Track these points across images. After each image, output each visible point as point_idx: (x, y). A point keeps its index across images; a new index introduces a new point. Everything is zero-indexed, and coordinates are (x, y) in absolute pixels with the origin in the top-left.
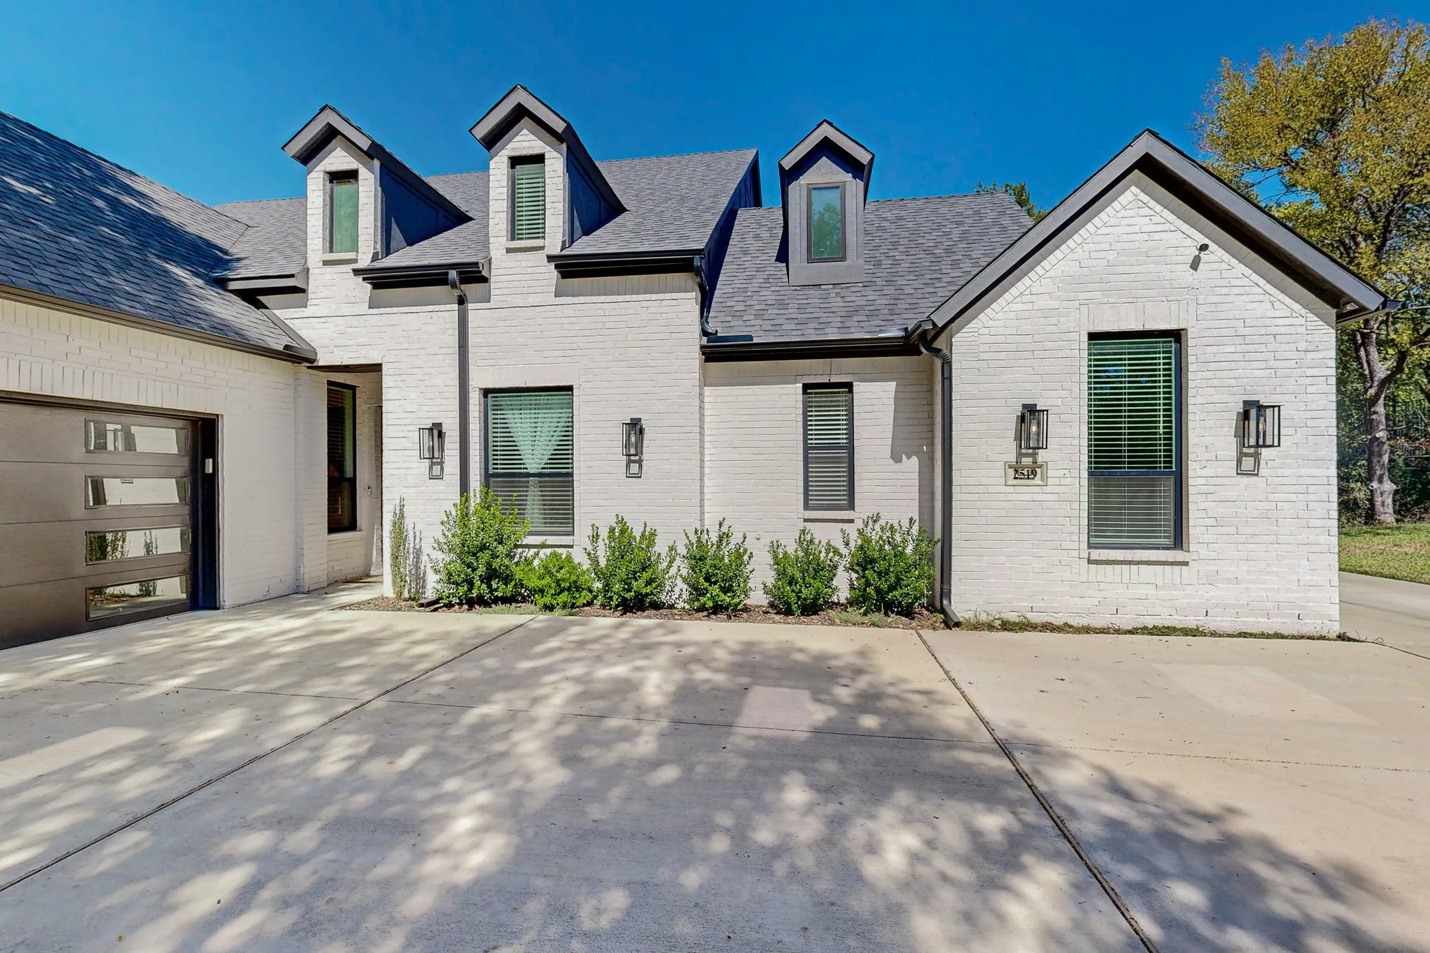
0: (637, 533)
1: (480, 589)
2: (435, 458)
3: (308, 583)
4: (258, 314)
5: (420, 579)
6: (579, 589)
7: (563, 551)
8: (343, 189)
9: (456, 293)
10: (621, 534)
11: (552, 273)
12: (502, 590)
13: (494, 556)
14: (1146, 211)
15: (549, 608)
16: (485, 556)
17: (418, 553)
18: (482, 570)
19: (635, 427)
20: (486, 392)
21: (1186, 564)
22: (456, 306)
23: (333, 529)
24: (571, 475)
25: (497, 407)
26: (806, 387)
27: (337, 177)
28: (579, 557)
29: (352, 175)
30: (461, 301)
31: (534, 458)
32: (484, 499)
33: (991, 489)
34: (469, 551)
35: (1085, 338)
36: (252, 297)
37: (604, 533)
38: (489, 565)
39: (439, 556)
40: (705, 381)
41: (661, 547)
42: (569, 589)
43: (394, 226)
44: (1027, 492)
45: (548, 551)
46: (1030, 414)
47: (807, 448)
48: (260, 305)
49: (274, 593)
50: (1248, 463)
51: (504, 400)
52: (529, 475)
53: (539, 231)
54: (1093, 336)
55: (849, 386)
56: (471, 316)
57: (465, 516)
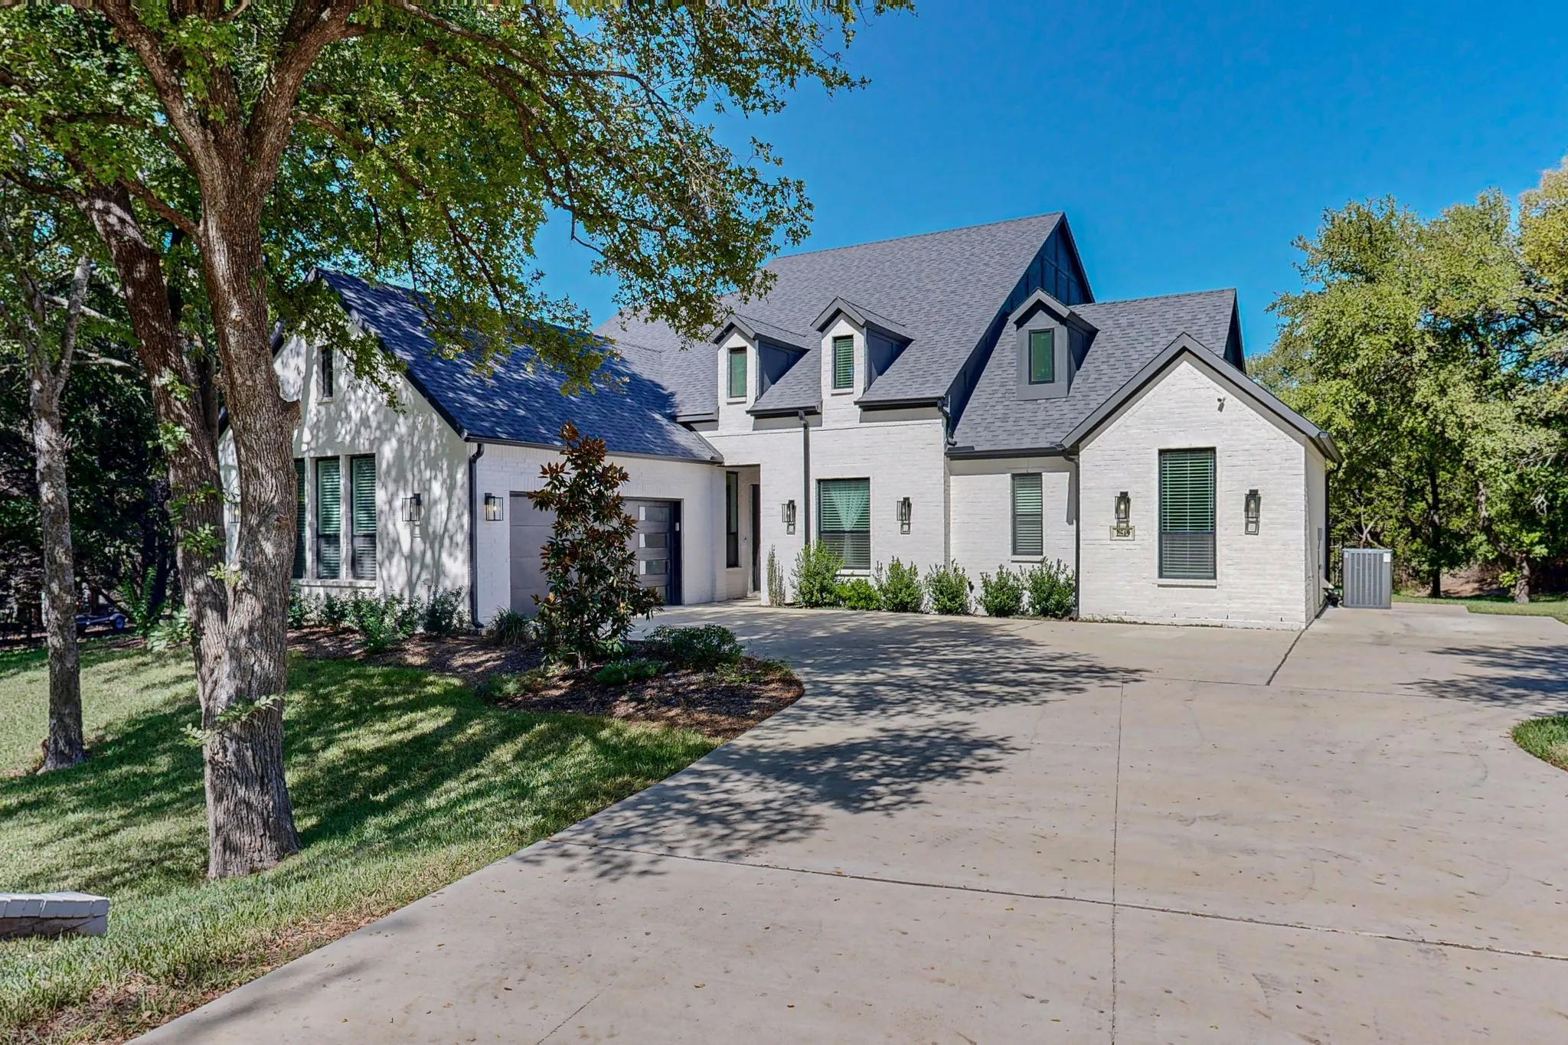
0: (907, 568)
1: (817, 596)
2: (790, 521)
3: (717, 597)
4: (692, 435)
5: (783, 595)
6: (871, 600)
7: (863, 578)
8: (737, 357)
9: (803, 422)
10: (896, 567)
11: (858, 410)
12: (828, 598)
13: (824, 579)
14: (1192, 376)
15: (854, 608)
16: (819, 579)
17: (781, 579)
18: (818, 586)
19: (906, 503)
20: (819, 481)
21: (1215, 587)
22: (802, 429)
23: (729, 566)
24: (868, 532)
25: (827, 490)
26: (1014, 476)
27: (733, 351)
28: (872, 582)
29: (743, 350)
30: (806, 427)
31: (848, 522)
32: (819, 547)
33: (1103, 542)
34: (810, 575)
35: (1157, 453)
36: (687, 425)
37: (886, 568)
38: (821, 583)
39: (794, 578)
40: (950, 472)
41: (920, 578)
42: (865, 598)
43: (766, 376)
44: (1123, 545)
45: (855, 578)
46: (1124, 498)
47: (1015, 516)
48: (692, 429)
49: (704, 600)
50: (1252, 527)
51: (830, 486)
52: (844, 532)
53: (850, 383)
54: (1162, 452)
55: (1040, 474)
56: (811, 435)
57: (808, 555)
